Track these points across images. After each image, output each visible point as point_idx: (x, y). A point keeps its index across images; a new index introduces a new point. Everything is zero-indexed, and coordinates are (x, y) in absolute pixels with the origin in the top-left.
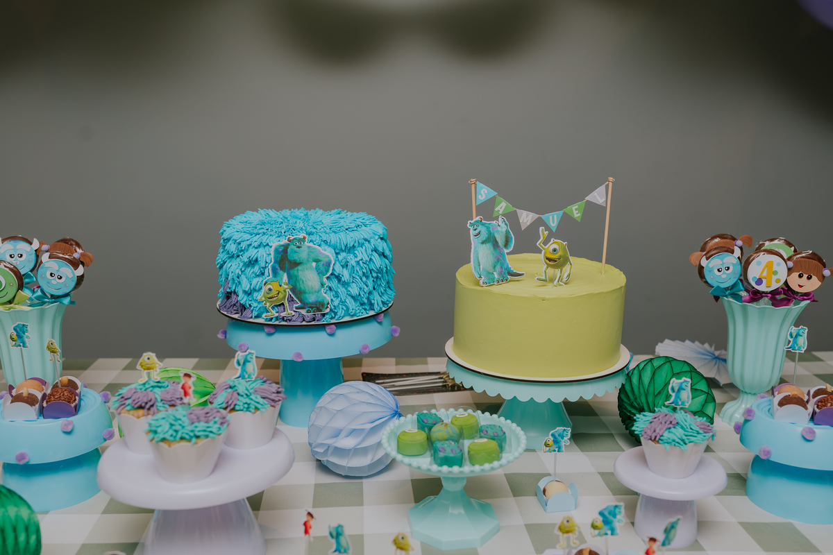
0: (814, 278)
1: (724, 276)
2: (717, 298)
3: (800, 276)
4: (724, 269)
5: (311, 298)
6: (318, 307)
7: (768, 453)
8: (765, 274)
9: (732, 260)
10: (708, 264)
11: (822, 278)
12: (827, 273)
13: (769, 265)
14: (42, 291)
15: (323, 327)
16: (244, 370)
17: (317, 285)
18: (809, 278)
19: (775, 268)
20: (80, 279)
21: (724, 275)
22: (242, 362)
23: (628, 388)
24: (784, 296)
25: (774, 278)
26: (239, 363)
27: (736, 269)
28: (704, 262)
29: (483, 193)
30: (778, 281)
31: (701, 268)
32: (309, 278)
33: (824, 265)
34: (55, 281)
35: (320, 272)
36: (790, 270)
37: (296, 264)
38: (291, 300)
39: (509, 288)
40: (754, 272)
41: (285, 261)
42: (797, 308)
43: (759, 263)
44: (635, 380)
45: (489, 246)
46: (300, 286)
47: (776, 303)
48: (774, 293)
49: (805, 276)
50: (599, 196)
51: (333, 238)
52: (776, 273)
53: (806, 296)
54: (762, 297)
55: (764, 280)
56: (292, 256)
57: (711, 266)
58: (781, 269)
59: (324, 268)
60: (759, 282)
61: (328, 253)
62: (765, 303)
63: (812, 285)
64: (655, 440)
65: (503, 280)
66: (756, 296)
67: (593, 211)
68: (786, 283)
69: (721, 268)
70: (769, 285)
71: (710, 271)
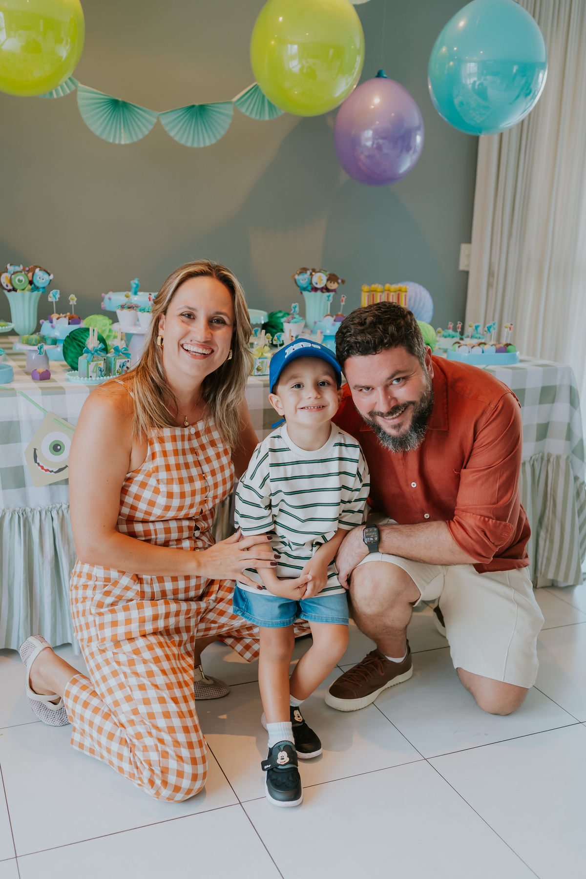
1: (304, 282)
2: (300, 291)
3: (330, 283)
8: (318, 281)
9: (307, 276)
11: (338, 283)
13: (320, 277)
14: (35, 285)
20: (51, 280)
24: (326, 289)
25: (322, 282)
27: (308, 279)
28: (298, 277)
30: (323, 284)
31: (296, 280)
34: (41, 281)
36: (327, 280)
40: (315, 280)
43: (316, 277)
48: (322, 288)
49: (333, 282)
52: (322, 280)
53: (333, 290)
54: (318, 290)
58: (325, 278)
60: (317, 284)
62: (319, 293)
63: (335, 286)
66: (315, 289)
68: (326, 285)
69: (303, 279)
70: (320, 284)
71: (299, 280)
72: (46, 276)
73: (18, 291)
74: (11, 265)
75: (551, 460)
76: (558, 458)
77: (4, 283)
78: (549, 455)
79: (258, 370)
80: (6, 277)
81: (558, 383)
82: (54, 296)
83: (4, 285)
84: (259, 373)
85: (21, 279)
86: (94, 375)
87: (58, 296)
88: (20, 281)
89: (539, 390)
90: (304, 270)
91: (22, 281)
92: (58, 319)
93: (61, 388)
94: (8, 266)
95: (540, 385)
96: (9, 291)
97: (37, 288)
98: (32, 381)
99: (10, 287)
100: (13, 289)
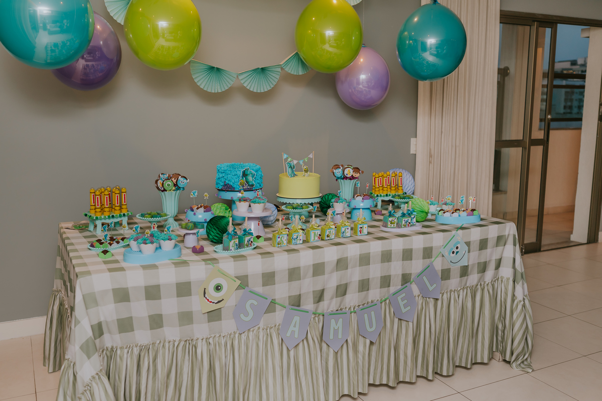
2: (337, 180)
3: (355, 173)
5: (250, 184)
6: (252, 185)
7: (355, 206)
8: (348, 173)
9: (340, 170)
11: (360, 173)
13: (349, 170)
15: (253, 190)
17: (252, 180)
18: (357, 173)
21: (339, 174)
23: (323, 201)
24: (352, 178)
27: (341, 172)
28: (334, 171)
29: (285, 156)
30: (351, 174)
31: (334, 173)
32: (250, 178)
34: (182, 184)
35: (253, 177)
36: (353, 172)
37: (247, 175)
38: (246, 184)
39: (296, 178)
40: (346, 172)
41: (245, 175)
44: (324, 199)
45: (290, 168)
46: (248, 181)
47: (350, 179)
48: (350, 177)
50: (311, 156)
51: (254, 168)
53: (356, 178)
56: (246, 173)
58: (351, 171)
59: (253, 176)
60: (347, 175)
61: (254, 172)
62: (348, 181)
63: (358, 175)
64: (337, 202)
65: (294, 176)
66: (346, 178)
67: (310, 159)
69: (338, 172)
71: (336, 173)
72: (185, 181)
73: (167, 191)
75: (504, 280)
76: (508, 279)
78: (502, 277)
79: (328, 236)
80: (160, 182)
81: (507, 233)
82: (194, 194)
84: (328, 238)
86: (233, 249)
87: (196, 194)
88: (168, 185)
89: (496, 238)
90: (337, 167)
92: (198, 209)
93: (215, 259)
95: (496, 236)
96: (163, 191)
97: (179, 188)
98: (193, 254)
99: (162, 189)
100: (165, 190)
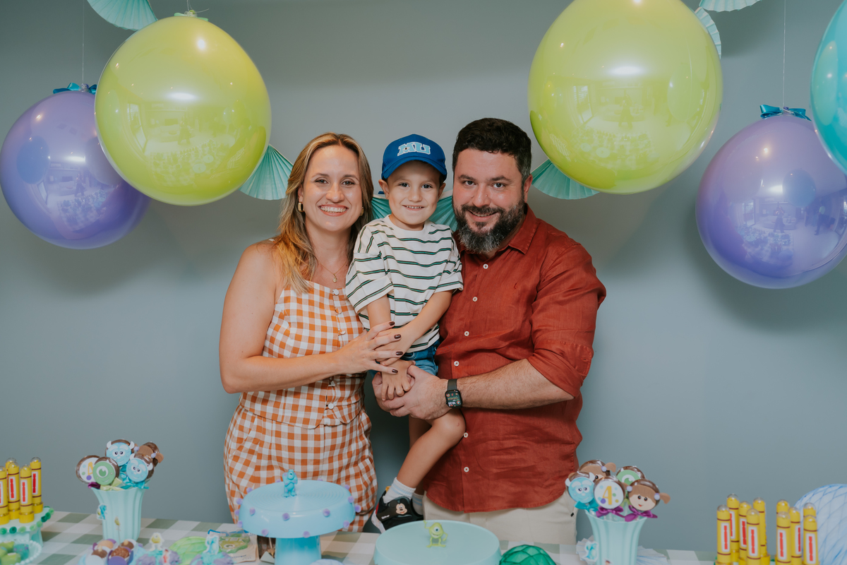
0: (649, 500)
1: (583, 495)
3: (639, 498)
4: (583, 490)
8: (606, 495)
10: (571, 484)
12: (657, 497)
13: (609, 489)
16: (211, 547)
18: (646, 500)
19: (614, 491)
20: (151, 473)
21: (583, 493)
22: (210, 542)
24: (628, 513)
25: (614, 499)
26: (208, 543)
27: (590, 490)
30: (617, 501)
33: (657, 491)
34: (136, 472)
36: (629, 494)
40: (598, 493)
42: (641, 521)
43: (602, 487)
47: (620, 516)
48: (618, 510)
49: (643, 498)
52: (614, 495)
53: (646, 513)
54: (608, 513)
55: (607, 500)
57: (573, 486)
60: (603, 501)
62: (612, 517)
63: (648, 505)
66: (602, 512)
69: (581, 488)
70: (610, 504)
71: (573, 490)
73: (101, 487)
74: (112, 443)
77: (84, 473)
80: (90, 464)
83: (84, 478)
85: (103, 470)
88: (102, 473)
91: (105, 471)
94: (109, 444)
97: (131, 482)
99: (93, 480)
100: (97, 486)
